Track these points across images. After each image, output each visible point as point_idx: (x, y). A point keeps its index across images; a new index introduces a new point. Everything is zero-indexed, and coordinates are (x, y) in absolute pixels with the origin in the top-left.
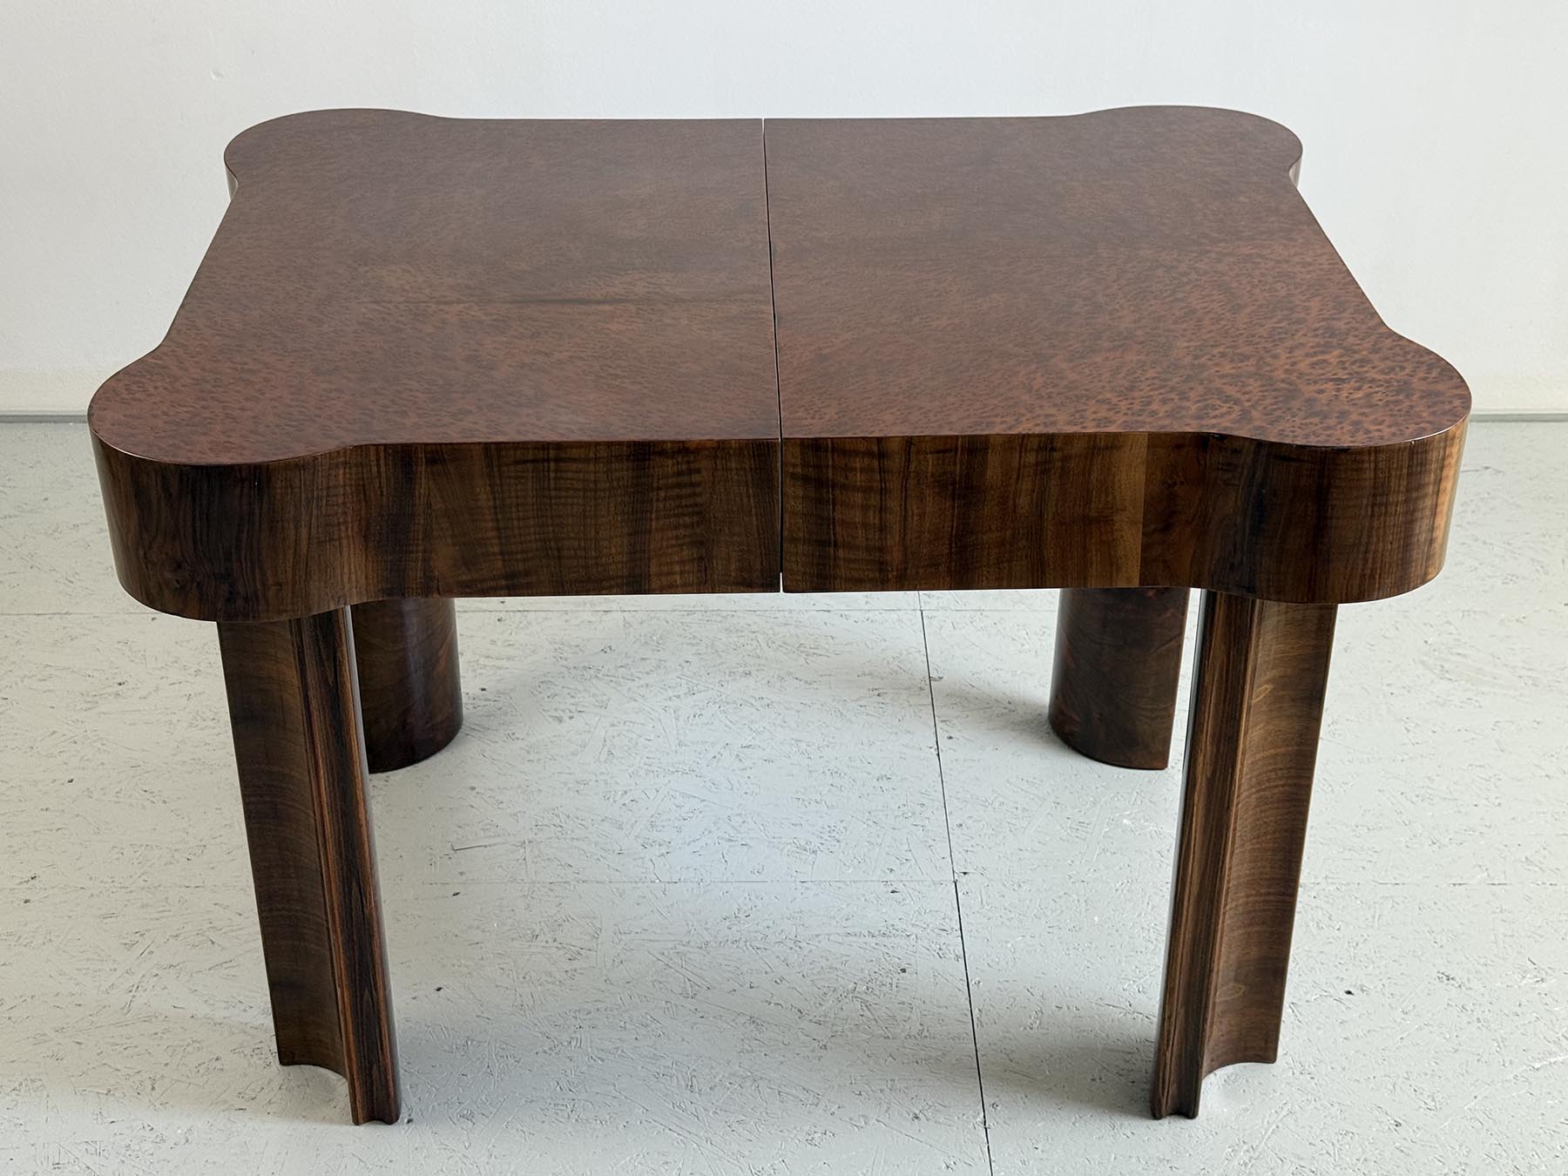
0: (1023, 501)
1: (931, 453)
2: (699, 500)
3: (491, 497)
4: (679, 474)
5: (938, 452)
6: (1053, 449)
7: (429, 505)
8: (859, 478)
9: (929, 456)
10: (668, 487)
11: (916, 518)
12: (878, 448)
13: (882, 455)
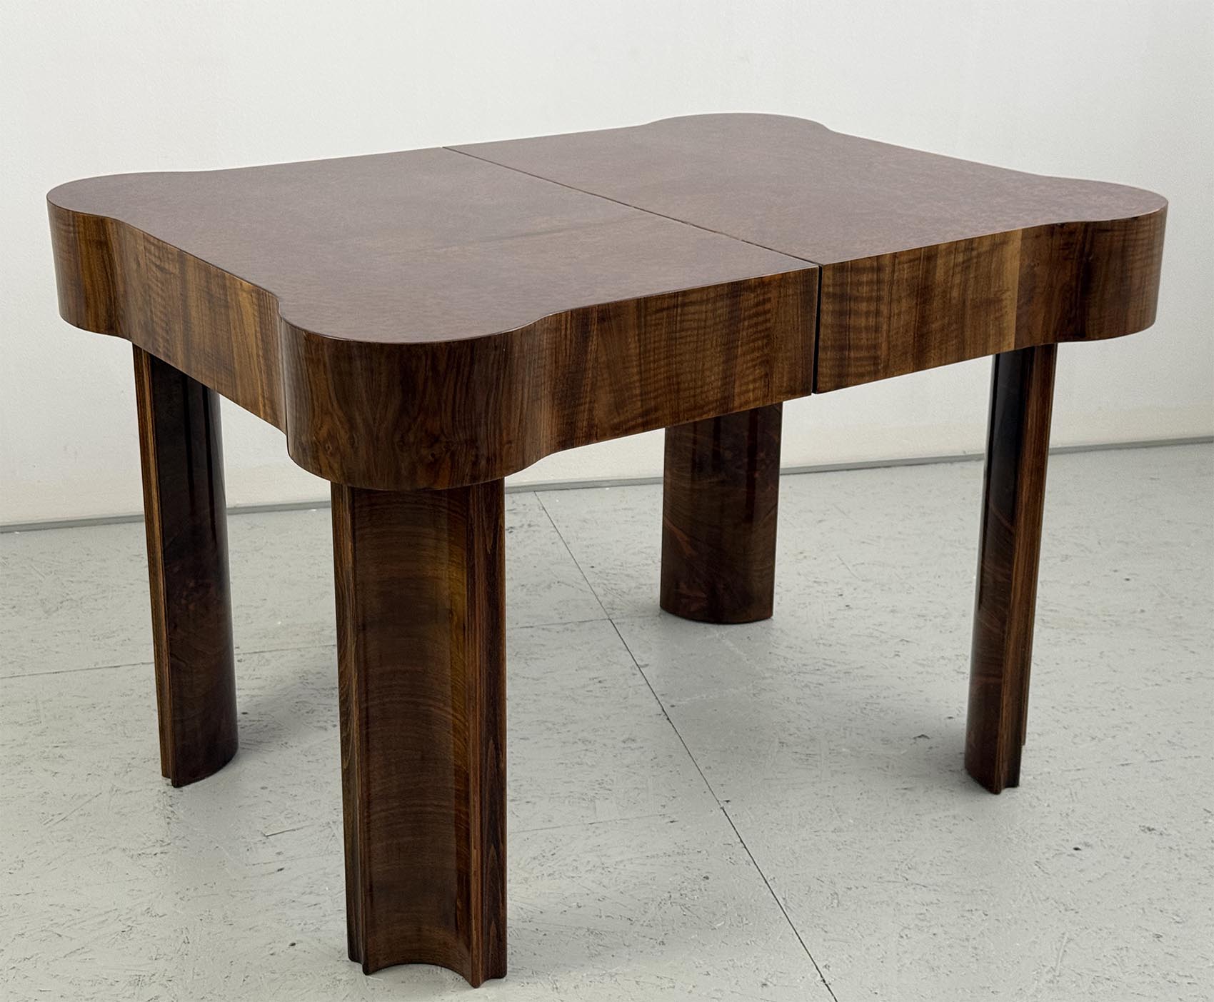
0: (955, 293)
1: (906, 263)
2: (768, 325)
3: (638, 345)
4: (757, 305)
5: (910, 261)
6: (972, 249)
7: (596, 359)
8: (865, 290)
9: (905, 266)
10: (750, 317)
11: (896, 317)
12: (876, 264)
13: (879, 269)
